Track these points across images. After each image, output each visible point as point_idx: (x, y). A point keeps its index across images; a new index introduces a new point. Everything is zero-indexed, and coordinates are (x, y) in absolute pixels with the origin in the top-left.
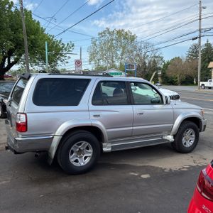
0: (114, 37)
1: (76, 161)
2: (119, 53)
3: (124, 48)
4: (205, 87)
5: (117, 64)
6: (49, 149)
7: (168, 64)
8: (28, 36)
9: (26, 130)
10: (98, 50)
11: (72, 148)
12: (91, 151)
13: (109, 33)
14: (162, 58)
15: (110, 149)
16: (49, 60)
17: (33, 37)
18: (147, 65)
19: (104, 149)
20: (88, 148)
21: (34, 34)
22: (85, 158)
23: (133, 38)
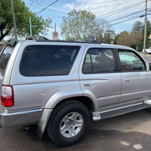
0: (79, 16)
1: (67, 132)
2: (83, 28)
3: (86, 24)
4: (147, 53)
5: (82, 36)
6: (38, 122)
7: (118, 36)
8: (15, 12)
9: (13, 105)
10: (68, 25)
11: (63, 120)
12: (81, 121)
13: (76, 13)
14: (113, 32)
15: (100, 118)
16: (32, 32)
17: (19, 13)
18: (103, 37)
19: (95, 118)
20: (78, 119)
21: (21, 12)
22: (76, 128)
23: (93, 17)
